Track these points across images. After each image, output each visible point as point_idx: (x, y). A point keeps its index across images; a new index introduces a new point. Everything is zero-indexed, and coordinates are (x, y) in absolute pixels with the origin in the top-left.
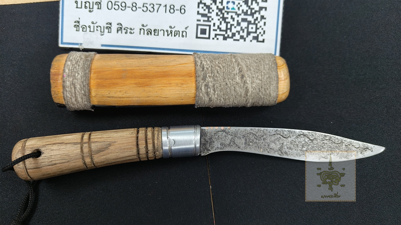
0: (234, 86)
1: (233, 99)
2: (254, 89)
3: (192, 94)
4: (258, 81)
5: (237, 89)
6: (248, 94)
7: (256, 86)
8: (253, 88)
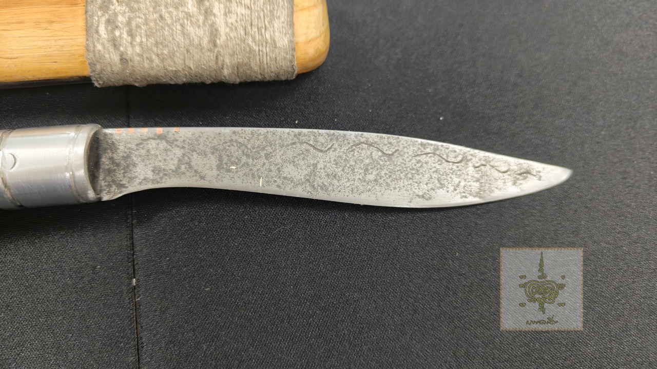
0: (181, 21)
1: (182, 57)
2: (233, 28)
3: (78, 48)
4: (242, 10)
5: (190, 29)
6: (218, 41)
7: (237, 21)
8: (230, 25)
